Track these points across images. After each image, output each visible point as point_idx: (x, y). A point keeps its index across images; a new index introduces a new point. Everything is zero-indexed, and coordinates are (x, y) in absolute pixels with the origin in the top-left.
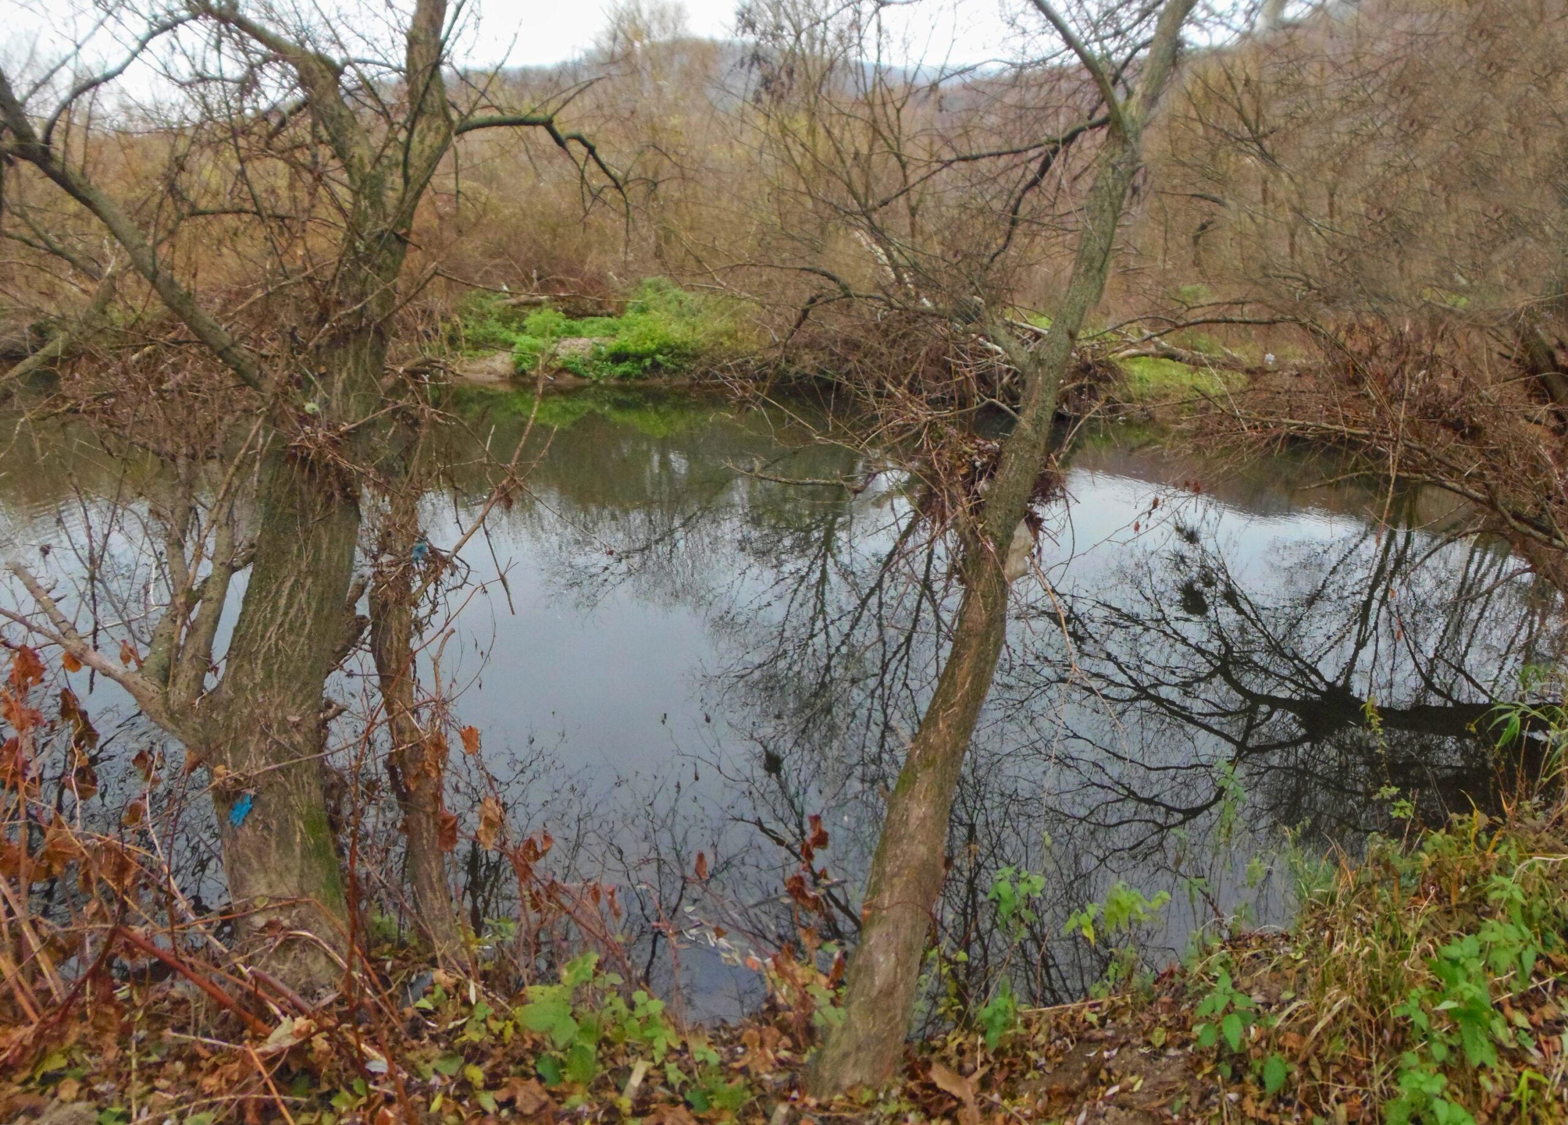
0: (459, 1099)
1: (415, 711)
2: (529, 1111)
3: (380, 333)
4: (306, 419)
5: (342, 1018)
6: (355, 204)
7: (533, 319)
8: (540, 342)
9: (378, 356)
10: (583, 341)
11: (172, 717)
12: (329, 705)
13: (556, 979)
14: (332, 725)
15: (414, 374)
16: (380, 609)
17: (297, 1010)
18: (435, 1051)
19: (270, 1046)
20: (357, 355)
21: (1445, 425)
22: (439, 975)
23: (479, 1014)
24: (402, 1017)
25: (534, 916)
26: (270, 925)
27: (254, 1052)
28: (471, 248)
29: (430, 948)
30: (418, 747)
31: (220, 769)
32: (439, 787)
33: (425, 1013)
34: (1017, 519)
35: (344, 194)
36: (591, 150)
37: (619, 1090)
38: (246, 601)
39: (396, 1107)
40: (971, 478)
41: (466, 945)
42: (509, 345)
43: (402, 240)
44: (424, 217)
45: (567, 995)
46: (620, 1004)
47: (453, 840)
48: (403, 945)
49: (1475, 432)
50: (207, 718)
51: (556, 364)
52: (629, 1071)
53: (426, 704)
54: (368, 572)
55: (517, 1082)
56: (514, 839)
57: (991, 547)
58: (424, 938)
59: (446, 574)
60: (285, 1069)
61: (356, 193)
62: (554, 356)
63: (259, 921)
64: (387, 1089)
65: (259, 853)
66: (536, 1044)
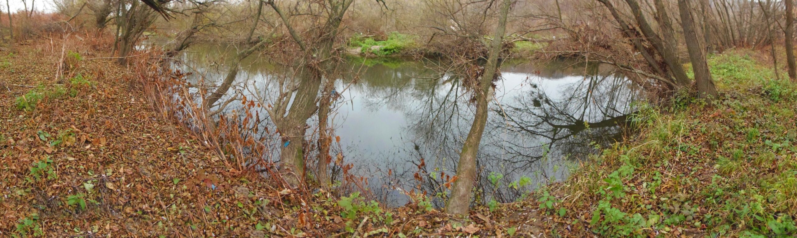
0: (321, 216)
1: (326, 131)
2: (337, 222)
3: (332, 40)
4: (313, 58)
5: (298, 192)
6: (332, 12)
7: (367, 41)
8: (368, 46)
9: (331, 45)
10: (378, 46)
11: (276, 121)
12: (307, 125)
13: (349, 196)
14: (307, 130)
15: (338, 50)
16: (322, 105)
17: (289, 188)
18: (317, 205)
19: (282, 193)
20: (326, 45)
21: (600, 46)
22: (321, 190)
23: (329, 200)
24: (311, 196)
25: (346, 182)
26: (288, 169)
27: (279, 193)
28: (355, 24)
29: (320, 184)
30: (325, 139)
31: (284, 134)
32: (329, 149)
33: (317, 197)
34: (489, 86)
35: (329, 10)
36: (384, 3)
37: (360, 222)
38: (295, 99)
39: (306, 214)
40: (477, 77)
41: (329, 185)
42: (361, 46)
43: (340, 20)
44: (345, 16)
45: (351, 200)
46: (364, 204)
47: (330, 161)
48: (314, 182)
49: (609, 47)
50: (283, 123)
51: (371, 51)
52: (363, 218)
53: (328, 129)
54: (321, 96)
55: (335, 216)
56: (345, 164)
57: (483, 93)
58: (319, 181)
59: (338, 99)
60: (284, 198)
61: (332, 9)
62: (370, 49)
63: (286, 168)
64: (305, 209)
65: (288, 154)
66: (341, 209)
